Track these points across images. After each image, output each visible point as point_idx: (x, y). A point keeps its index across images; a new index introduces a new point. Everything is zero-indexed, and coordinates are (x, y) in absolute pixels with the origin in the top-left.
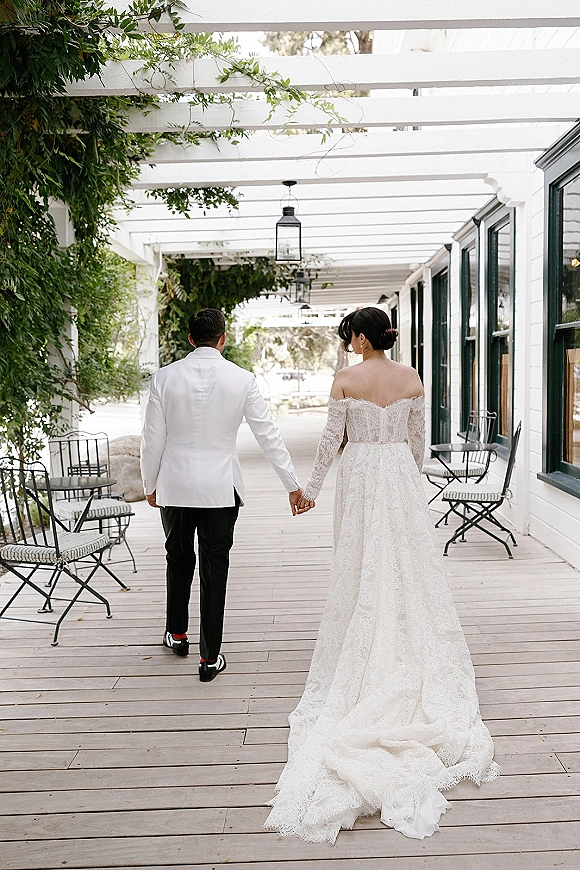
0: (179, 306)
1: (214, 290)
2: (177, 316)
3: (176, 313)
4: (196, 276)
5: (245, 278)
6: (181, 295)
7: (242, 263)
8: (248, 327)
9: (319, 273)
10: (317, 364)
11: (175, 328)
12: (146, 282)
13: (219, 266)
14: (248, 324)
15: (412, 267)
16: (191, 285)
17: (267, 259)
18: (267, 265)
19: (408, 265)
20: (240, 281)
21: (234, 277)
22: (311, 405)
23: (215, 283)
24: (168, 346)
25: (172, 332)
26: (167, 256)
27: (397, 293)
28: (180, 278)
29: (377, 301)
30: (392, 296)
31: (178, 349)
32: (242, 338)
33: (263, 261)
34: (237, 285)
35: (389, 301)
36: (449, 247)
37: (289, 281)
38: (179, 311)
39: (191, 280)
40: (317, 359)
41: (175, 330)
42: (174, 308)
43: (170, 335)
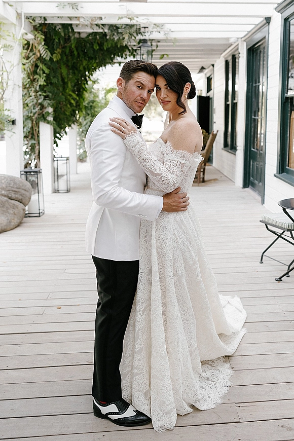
0: (45, 64)
1: (76, 53)
2: (44, 73)
3: (43, 70)
4: (59, 39)
5: (101, 45)
6: (46, 55)
7: (97, 30)
8: (108, 88)
9: (159, 44)
10: (153, 114)
11: (42, 82)
12: (8, 38)
13: (79, 33)
14: (108, 86)
15: (232, 41)
16: (55, 47)
17: (118, 28)
18: (118, 33)
19: (228, 39)
20: (96, 47)
21: (92, 44)
22: (149, 140)
23: (75, 47)
24: (36, 96)
25: (40, 86)
26: (30, 18)
27: (213, 65)
28: (45, 40)
29: (198, 71)
30: (209, 67)
31: (44, 99)
32: (104, 95)
33: (114, 28)
34: (94, 50)
35: (206, 71)
36: (268, 20)
37: (136, 50)
38: (45, 68)
39: (55, 43)
40: (153, 111)
41: (42, 83)
42: (41, 66)
43: (38, 88)
